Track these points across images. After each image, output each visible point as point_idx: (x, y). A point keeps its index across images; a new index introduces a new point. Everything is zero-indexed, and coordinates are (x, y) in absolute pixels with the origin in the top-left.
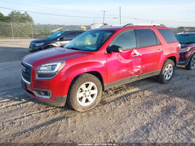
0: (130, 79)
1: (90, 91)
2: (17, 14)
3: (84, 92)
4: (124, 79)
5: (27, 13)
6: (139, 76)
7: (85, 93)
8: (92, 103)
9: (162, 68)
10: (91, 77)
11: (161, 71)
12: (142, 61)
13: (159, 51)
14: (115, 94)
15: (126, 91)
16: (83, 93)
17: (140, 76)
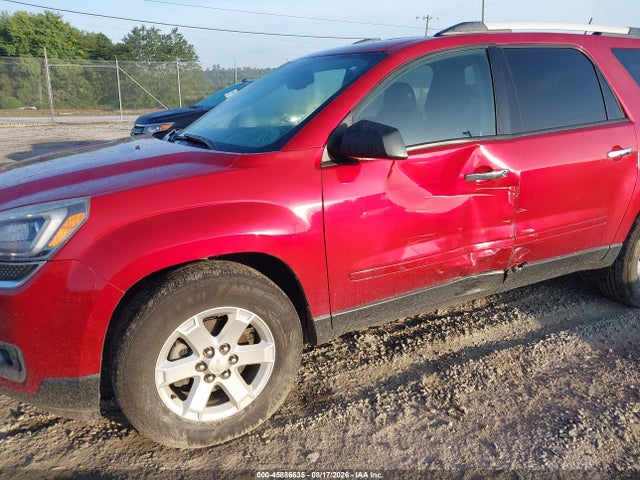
0: (460, 290)
1: (236, 349)
2: (150, 37)
3: (202, 358)
4: (426, 289)
5: (178, 32)
6: (505, 275)
7: (206, 360)
8: (246, 409)
9: (629, 237)
10: (231, 284)
11: (624, 249)
12: (521, 201)
13: (613, 154)
14: (387, 353)
15: (443, 338)
16: (193, 360)
17: (510, 273)
